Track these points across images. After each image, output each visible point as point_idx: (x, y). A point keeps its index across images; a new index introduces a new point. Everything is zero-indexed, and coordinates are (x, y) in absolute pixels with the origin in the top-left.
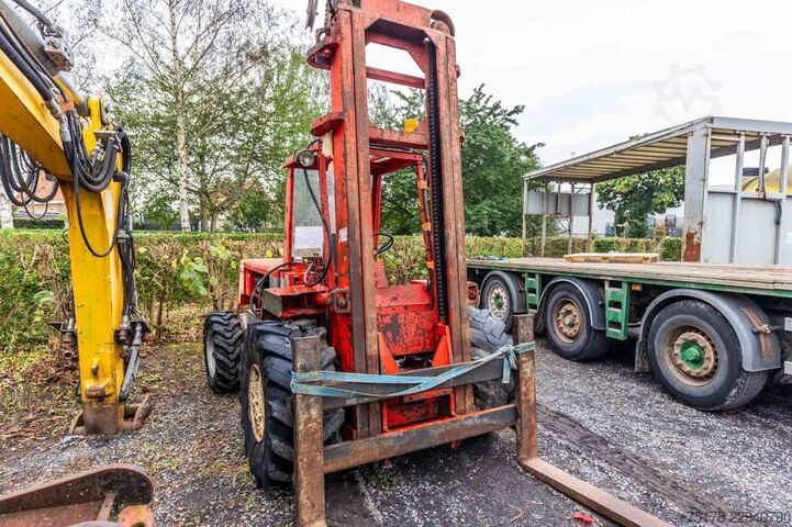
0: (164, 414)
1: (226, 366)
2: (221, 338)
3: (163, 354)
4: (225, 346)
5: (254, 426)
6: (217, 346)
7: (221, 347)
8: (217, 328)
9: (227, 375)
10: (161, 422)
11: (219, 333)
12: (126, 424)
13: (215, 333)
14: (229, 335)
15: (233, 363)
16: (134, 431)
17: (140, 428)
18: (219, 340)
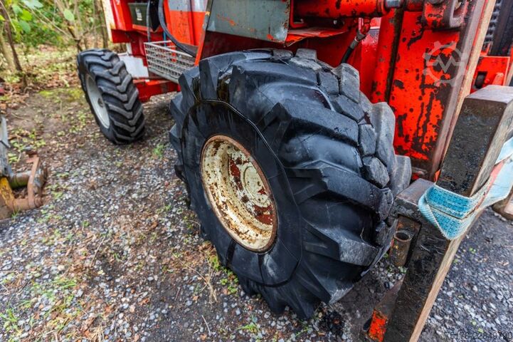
0: (66, 179)
1: (124, 117)
2: (107, 84)
3: (38, 103)
4: (116, 94)
5: (219, 215)
6: (105, 95)
7: (111, 96)
8: (98, 71)
9: (126, 127)
10: (66, 191)
11: (103, 78)
12: (19, 203)
13: (98, 78)
14: (116, 80)
15: (131, 114)
16: (33, 212)
17: (41, 203)
18: (105, 86)
